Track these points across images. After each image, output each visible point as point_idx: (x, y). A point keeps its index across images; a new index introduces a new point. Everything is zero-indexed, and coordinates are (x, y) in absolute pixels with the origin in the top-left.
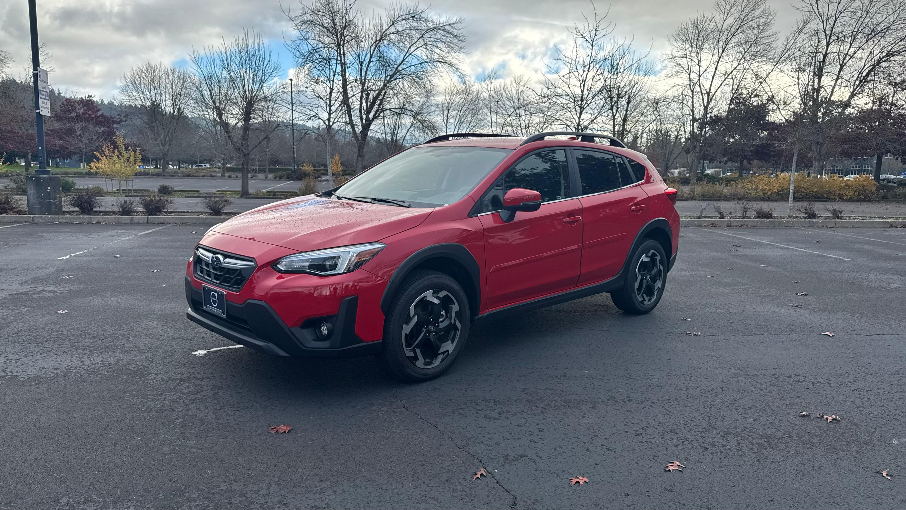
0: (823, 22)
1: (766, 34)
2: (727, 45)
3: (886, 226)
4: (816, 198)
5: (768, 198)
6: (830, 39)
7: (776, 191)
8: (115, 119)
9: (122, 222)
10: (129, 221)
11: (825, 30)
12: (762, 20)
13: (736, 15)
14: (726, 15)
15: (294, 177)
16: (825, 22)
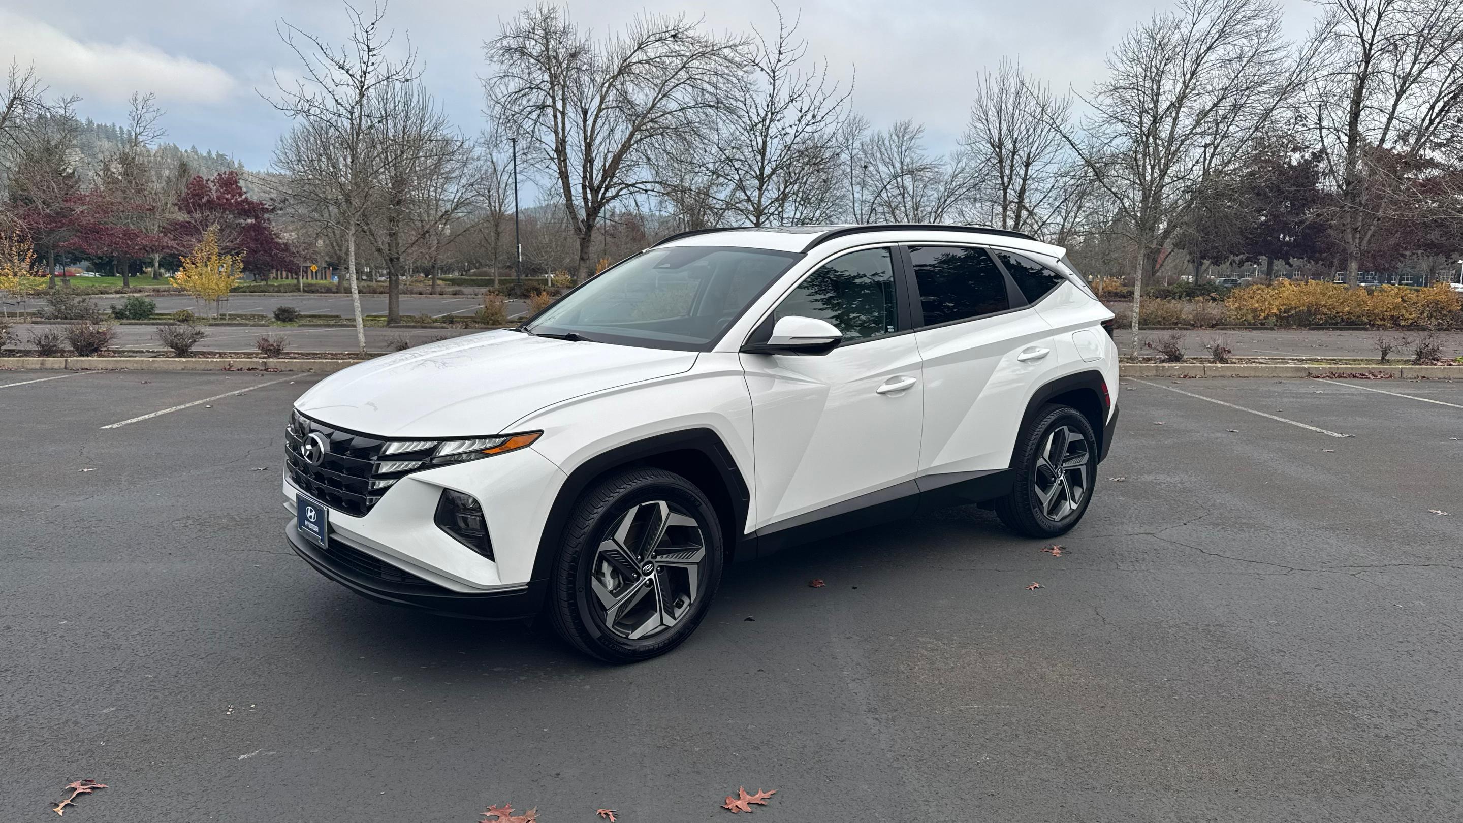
0: (1357, 21)
1: (1273, 45)
2: (1198, 65)
3: (1300, 374)
4: (1348, 323)
5: (1262, 324)
6: (1370, 49)
7: (1275, 311)
8: (266, 206)
9: (29, 367)
10: (38, 366)
11: (1361, 34)
12: (1259, 22)
13: (1215, 15)
14: (1196, 15)
15: (518, 293)
16: (1361, 21)
